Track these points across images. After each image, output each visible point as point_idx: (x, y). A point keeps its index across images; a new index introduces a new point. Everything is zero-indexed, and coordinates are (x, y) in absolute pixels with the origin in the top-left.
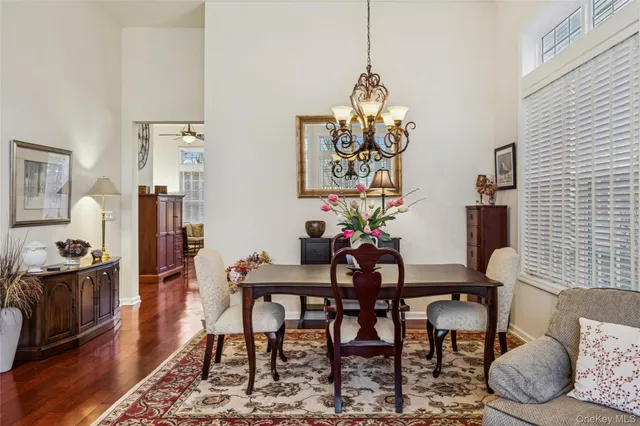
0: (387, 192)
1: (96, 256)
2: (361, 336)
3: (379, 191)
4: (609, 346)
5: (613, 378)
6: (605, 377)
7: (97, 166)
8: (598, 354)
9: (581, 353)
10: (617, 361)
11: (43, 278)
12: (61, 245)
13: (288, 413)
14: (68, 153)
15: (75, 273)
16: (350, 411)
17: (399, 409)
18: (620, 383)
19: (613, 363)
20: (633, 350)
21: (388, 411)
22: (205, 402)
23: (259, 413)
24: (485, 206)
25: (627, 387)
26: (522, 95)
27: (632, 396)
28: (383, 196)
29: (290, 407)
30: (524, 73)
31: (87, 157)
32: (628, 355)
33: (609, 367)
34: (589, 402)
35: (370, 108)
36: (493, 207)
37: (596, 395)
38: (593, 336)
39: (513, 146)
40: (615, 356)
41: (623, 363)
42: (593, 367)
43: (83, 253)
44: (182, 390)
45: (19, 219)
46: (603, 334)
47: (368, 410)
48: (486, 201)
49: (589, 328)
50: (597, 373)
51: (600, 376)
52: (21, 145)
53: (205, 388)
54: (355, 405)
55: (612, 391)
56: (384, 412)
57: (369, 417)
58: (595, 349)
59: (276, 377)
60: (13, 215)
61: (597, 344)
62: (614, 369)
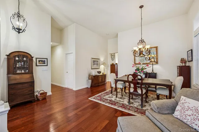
0: (154, 63)
1: (103, 73)
2: (134, 91)
3: (152, 63)
4: (186, 105)
5: (185, 114)
6: (182, 113)
7: (104, 60)
8: (182, 106)
9: (178, 105)
10: (187, 110)
11: (94, 76)
12: (98, 72)
13: (120, 102)
14: (99, 59)
15: (98, 76)
16: (132, 105)
17: (142, 107)
18: (186, 116)
19: (186, 110)
20: (194, 108)
21: (140, 107)
22: (109, 97)
23: (116, 101)
24: (183, 66)
25: (188, 117)
26: (194, 36)
27: (189, 120)
28: (153, 64)
29: (121, 101)
30: (194, 30)
31: (102, 59)
32: (192, 109)
33: (184, 111)
34: (177, 118)
35: (141, 47)
36: (185, 66)
37: (179, 117)
38: (183, 101)
39: (192, 50)
40: (187, 108)
41: (189, 111)
42: (180, 109)
43: (100, 73)
44: (107, 95)
45: (92, 68)
46: (185, 101)
47: (135, 106)
48: (184, 64)
49: (183, 99)
50: (180, 111)
51: (181, 112)
52: (92, 58)
53: (110, 95)
54: (133, 104)
55: (184, 117)
56: (139, 107)
57: (134, 107)
58: (182, 105)
59: (122, 96)
60: (91, 68)
61: (183, 103)
62: (186, 112)
